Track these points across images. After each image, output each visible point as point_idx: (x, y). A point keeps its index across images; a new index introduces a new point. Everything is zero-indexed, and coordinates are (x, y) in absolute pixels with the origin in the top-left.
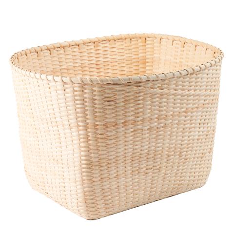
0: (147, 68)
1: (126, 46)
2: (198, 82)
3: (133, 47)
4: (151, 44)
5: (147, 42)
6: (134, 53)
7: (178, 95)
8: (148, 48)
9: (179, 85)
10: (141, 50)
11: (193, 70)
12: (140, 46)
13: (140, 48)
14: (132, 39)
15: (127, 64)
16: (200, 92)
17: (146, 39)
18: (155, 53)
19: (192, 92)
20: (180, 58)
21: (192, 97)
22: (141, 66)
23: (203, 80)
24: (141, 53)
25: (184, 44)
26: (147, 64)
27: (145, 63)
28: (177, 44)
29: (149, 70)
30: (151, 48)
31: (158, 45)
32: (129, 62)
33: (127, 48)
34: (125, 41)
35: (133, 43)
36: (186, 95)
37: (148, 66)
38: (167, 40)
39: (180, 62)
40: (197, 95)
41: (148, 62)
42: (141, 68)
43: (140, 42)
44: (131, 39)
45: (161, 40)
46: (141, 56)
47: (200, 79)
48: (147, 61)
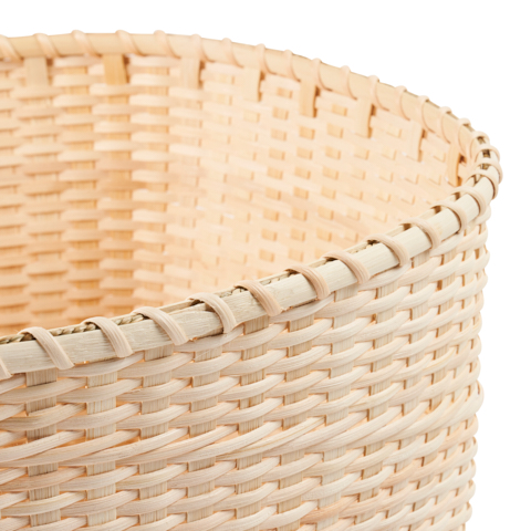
0: (139, 216)
1: (25, 100)
2: (309, 368)
3: (60, 102)
4: (153, 90)
5: (136, 80)
6: (69, 136)
7: (159, 466)
8: (141, 109)
9: (159, 404)
10: (103, 117)
11: (258, 299)
12: (100, 99)
13: (100, 109)
14: (59, 63)
15: (34, 195)
16: (324, 431)
17: (126, 61)
18: (178, 140)
19: (267, 434)
20: (298, 173)
21: (268, 465)
22: (106, 203)
23: (338, 356)
24: (104, 136)
25: (317, 93)
26: (139, 195)
27: (127, 188)
28: (280, 92)
29: (151, 226)
30: (153, 110)
31: (192, 94)
32: (42, 184)
33: (32, 109)
34: (17, 73)
35: (61, 80)
36: (220, 458)
37: (142, 205)
38: (232, 69)
39: (297, 192)
40: (308, 450)
41: (141, 185)
42: (108, 212)
43: (98, 79)
44: (50, 62)
45: (202, 66)
46: (104, 153)
47: (317, 353)
48: (138, 176)
